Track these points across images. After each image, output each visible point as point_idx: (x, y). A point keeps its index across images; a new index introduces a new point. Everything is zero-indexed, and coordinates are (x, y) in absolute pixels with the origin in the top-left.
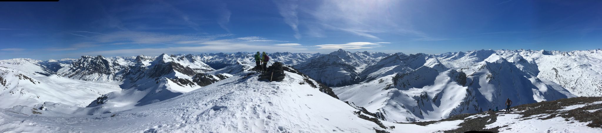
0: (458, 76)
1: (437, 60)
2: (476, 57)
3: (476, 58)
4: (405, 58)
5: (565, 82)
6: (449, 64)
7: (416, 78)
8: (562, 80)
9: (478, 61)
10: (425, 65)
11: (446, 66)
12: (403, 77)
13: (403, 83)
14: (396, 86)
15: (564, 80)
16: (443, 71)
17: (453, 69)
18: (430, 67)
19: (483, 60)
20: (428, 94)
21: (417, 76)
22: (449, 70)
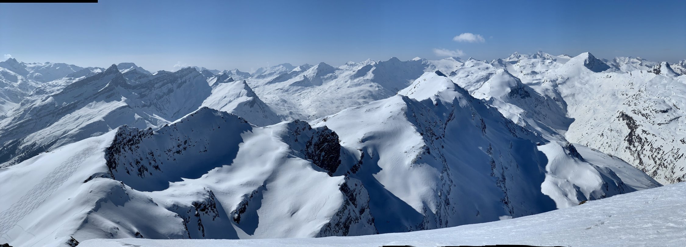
0: (313, 143)
1: (247, 87)
2: (372, 84)
3: (371, 86)
4: (144, 81)
5: (657, 159)
6: (285, 101)
7: (179, 146)
8: (649, 153)
9: (376, 97)
10: (207, 103)
11: (273, 107)
12: (138, 142)
13: (138, 162)
14: (113, 171)
15: (655, 154)
16: (264, 124)
17: (297, 118)
18: (223, 110)
19: (394, 92)
20: (219, 198)
21: (182, 140)
22: (284, 122)
